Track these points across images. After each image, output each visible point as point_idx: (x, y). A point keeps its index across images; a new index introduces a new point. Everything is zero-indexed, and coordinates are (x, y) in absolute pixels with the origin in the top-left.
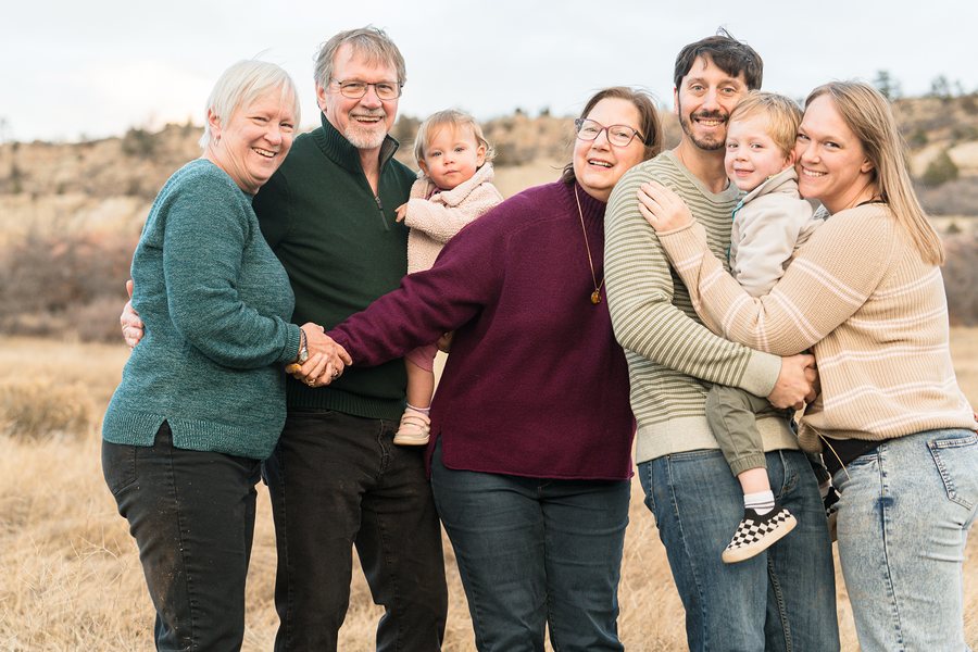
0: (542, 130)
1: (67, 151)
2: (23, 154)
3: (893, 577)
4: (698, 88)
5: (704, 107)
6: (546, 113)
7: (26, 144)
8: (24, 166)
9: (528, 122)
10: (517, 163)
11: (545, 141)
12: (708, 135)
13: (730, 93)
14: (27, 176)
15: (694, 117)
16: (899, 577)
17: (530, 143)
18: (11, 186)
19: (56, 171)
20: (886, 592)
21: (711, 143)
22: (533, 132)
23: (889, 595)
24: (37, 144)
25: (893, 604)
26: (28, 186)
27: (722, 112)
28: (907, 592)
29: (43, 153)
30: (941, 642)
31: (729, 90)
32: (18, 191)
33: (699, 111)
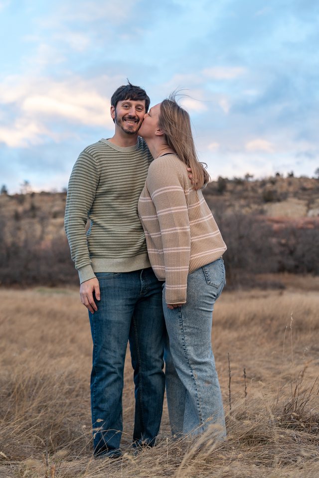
0: (290, 184)
1: (57, 197)
2: (37, 198)
3: (183, 317)
4: (126, 106)
5: (129, 114)
6: (291, 175)
7: (37, 194)
8: (37, 204)
9: (282, 180)
10: (279, 200)
11: (291, 189)
12: (130, 127)
13: (140, 110)
14: (39, 209)
15: (124, 119)
16: (185, 318)
17: (284, 190)
18: (31, 214)
19: (52, 207)
20: (179, 324)
21: (131, 131)
22: (285, 185)
23: (180, 325)
24: (43, 194)
25: (182, 329)
26: (38, 213)
27: (137, 118)
28: (188, 324)
29: (46, 198)
30: (201, 346)
31: (139, 109)
32: (34, 216)
33: (127, 116)
